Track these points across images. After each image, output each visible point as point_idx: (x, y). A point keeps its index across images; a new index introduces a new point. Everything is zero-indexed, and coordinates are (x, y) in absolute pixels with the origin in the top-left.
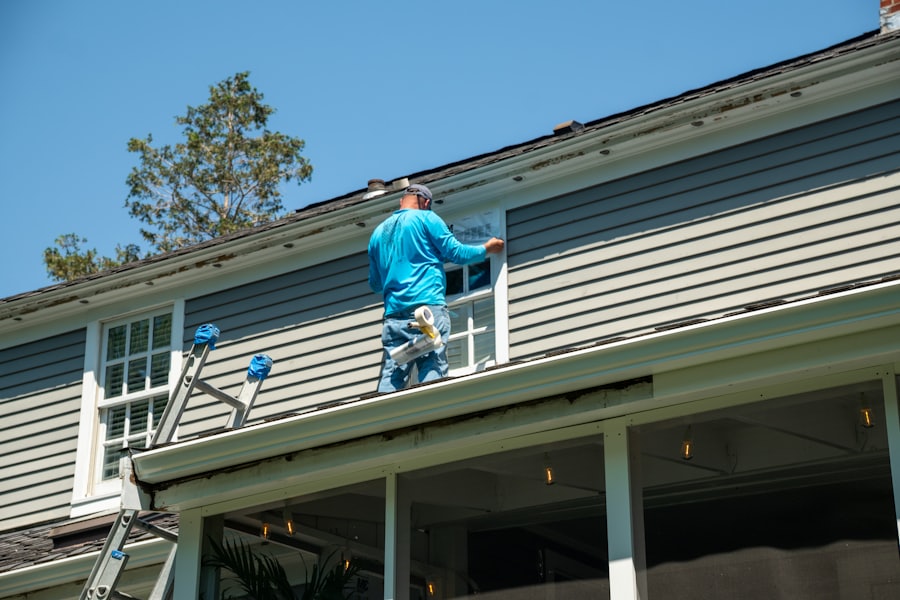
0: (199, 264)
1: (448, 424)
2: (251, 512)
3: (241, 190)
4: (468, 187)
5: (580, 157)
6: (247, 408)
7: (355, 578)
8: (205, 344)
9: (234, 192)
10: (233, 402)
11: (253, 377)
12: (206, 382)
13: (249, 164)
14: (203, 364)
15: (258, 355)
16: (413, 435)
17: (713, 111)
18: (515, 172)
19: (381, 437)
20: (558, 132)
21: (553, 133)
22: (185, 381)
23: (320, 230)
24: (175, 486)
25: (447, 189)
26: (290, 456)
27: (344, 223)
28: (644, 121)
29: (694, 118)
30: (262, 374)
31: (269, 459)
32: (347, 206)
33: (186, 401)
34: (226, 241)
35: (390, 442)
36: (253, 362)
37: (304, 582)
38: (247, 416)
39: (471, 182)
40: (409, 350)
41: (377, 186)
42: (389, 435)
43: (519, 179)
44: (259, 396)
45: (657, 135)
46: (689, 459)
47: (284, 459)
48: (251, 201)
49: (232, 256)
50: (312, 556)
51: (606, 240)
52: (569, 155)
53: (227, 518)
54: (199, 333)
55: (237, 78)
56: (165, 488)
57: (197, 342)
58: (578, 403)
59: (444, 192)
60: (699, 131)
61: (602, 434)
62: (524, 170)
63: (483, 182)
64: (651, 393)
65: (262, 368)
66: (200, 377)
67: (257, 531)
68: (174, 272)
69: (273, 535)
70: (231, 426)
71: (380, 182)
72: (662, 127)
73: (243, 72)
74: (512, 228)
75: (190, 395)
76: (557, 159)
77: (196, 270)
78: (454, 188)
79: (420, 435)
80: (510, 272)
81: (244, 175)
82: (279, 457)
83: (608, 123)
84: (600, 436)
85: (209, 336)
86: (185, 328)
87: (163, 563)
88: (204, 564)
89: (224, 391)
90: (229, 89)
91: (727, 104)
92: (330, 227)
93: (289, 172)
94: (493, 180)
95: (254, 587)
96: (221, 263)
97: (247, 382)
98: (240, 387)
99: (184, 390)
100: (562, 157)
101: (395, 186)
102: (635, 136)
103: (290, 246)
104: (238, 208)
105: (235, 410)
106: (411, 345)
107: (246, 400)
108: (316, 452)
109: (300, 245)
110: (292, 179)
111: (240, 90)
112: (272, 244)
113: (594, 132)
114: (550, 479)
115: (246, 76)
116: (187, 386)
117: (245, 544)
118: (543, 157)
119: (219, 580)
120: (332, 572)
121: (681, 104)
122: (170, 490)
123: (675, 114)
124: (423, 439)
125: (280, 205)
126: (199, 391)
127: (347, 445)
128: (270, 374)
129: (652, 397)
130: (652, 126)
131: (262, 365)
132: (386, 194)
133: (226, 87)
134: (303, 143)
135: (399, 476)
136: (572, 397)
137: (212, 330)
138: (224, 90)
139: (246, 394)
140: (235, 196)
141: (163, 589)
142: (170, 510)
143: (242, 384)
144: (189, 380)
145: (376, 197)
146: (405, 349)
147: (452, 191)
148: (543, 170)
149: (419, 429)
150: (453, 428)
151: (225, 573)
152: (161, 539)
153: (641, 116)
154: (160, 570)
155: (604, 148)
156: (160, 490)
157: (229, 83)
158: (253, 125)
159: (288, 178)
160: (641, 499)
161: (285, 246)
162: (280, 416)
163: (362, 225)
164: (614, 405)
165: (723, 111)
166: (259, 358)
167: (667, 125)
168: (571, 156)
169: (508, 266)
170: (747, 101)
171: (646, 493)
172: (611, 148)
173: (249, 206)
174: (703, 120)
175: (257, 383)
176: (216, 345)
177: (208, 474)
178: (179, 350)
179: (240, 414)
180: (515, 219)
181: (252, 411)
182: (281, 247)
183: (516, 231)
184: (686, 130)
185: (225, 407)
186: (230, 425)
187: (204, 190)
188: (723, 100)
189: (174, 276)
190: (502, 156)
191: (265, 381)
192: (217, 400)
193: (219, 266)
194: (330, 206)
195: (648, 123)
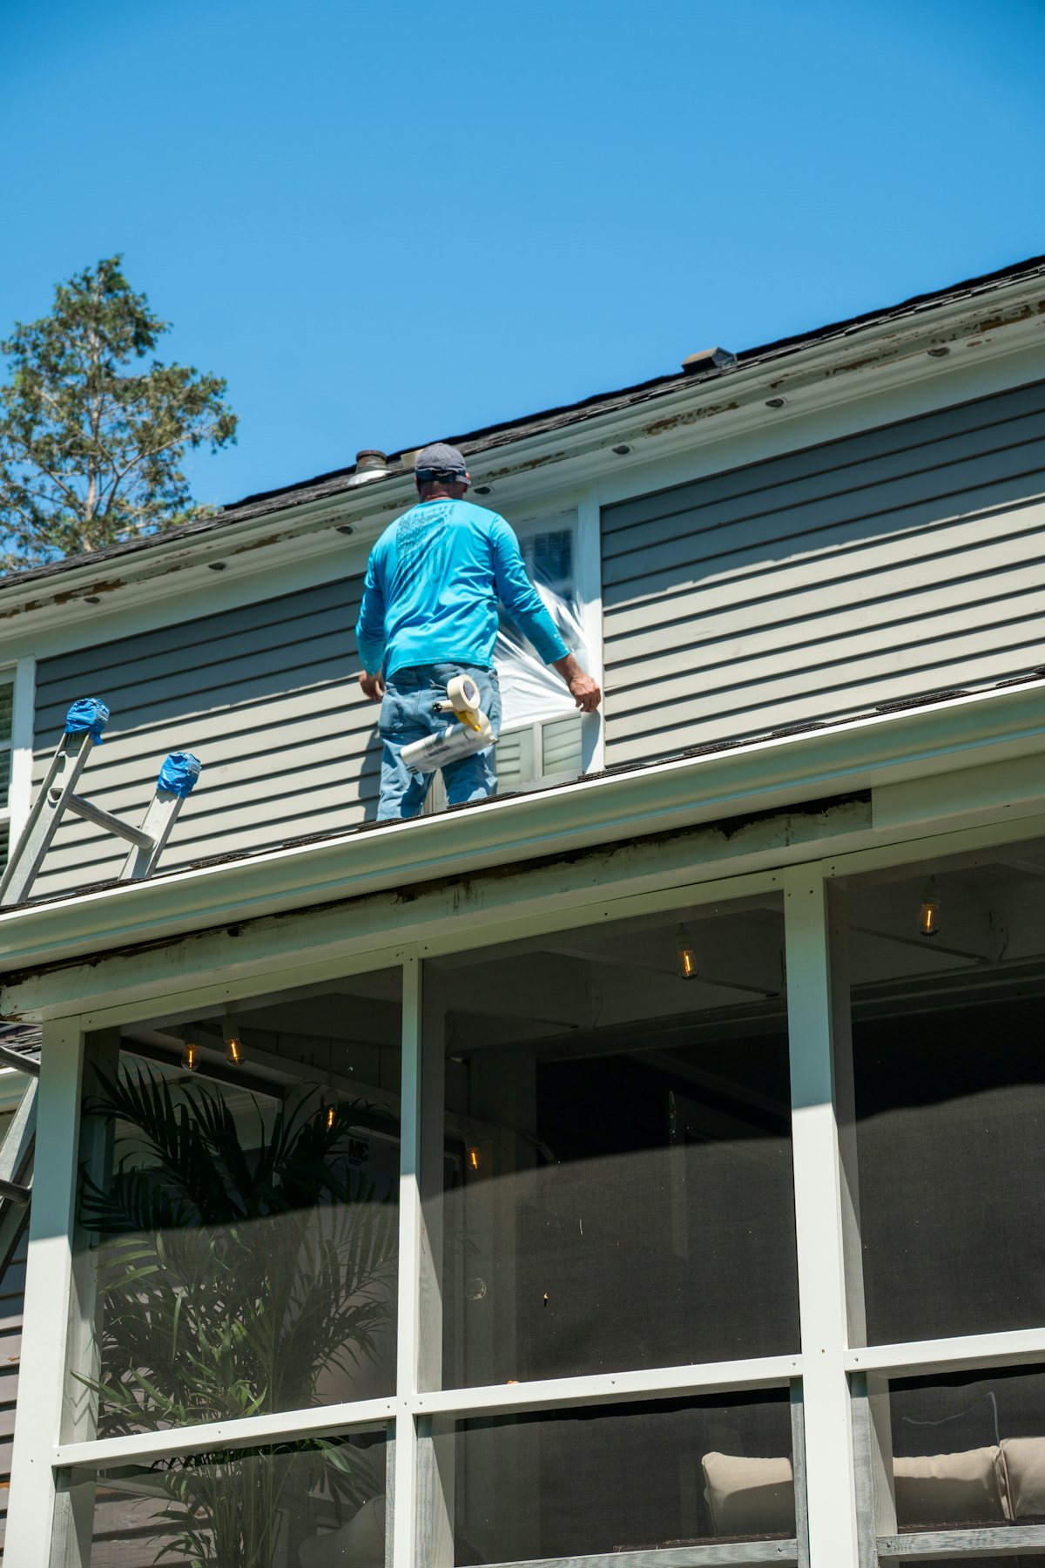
0: (61, 598)
1: (512, 873)
2: (165, 1025)
3: (114, 470)
4: (534, 464)
5: (732, 411)
6: (156, 844)
7: (344, 1138)
8: (84, 733)
9: (105, 473)
10: (134, 835)
11: (167, 791)
12: (89, 800)
13: (128, 423)
14: (81, 770)
15: (175, 754)
16: (450, 893)
17: (967, 329)
18: (617, 438)
19: (395, 896)
20: (692, 369)
21: (682, 370)
22: (49, 796)
23: (273, 539)
24: (35, 978)
25: (496, 469)
26: (235, 929)
27: (314, 528)
28: (846, 348)
29: (934, 341)
30: (182, 787)
31: (199, 933)
32: (320, 497)
33: (51, 833)
34: (108, 558)
35: (410, 904)
36: (166, 766)
37: (259, 1145)
38: (156, 859)
39: (540, 456)
40: (435, 748)
41: (372, 462)
42: (408, 893)
43: (623, 451)
44: (176, 827)
45: (867, 372)
46: (930, 934)
47: (225, 932)
48: (133, 487)
49: (118, 584)
50: (270, 1102)
51: (776, 559)
52: (712, 408)
53: (124, 1034)
54: (73, 714)
55: (101, 270)
56: (18, 982)
57: (70, 729)
58: (740, 838)
59: (491, 474)
60: (942, 365)
61: (781, 892)
62: (632, 435)
63: (561, 456)
64: (869, 820)
65: (182, 776)
66: (75, 792)
67: (177, 1058)
68: (16, 612)
69: (203, 1065)
70: (130, 877)
71: (378, 455)
72: (876, 359)
73: (111, 257)
74: (609, 537)
75: (58, 823)
76: (690, 415)
77: (54, 608)
78: (508, 466)
79: (462, 892)
80: (606, 614)
81: (119, 443)
82: (217, 929)
83: (781, 351)
84: (778, 895)
85: (91, 720)
86: (37, 709)
87: (13, 1112)
88: (87, 1111)
89: (119, 817)
90: (89, 288)
91: (993, 317)
92: (291, 534)
93: (196, 431)
94: (577, 452)
95: (174, 1152)
96: (98, 595)
97: (157, 801)
98: (144, 811)
99: (48, 813)
100: (699, 412)
101: (404, 462)
102: (828, 374)
103: (220, 567)
104: (111, 500)
105: (136, 848)
106: (439, 741)
107: (155, 832)
108: (280, 921)
109: (238, 565)
110: (202, 442)
111: (109, 290)
112: (190, 563)
113: (756, 368)
114: (689, 968)
115: (117, 264)
116: (53, 805)
117: (158, 1079)
118: (666, 412)
119: (112, 1142)
120: (307, 1126)
121: (910, 318)
122: (26, 984)
123: (899, 336)
124: (468, 899)
125: (185, 495)
126: (76, 816)
127: (335, 909)
128: (196, 787)
129: (871, 827)
130: (859, 357)
131: (183, 771)
132: (389, 476)
133: (84, 285)
134: (224, 383)
135: (424, 963)
136: (729, 827)
137: (96, 710)
138: (79, 292)
139: (154, 821)
140: (106, 480)
141: (14, 1155)
142: (27, 1019)
143: (146, 804)
144: (56, 795)
145: (371, 482)
146: (428, 747)
147: (505, 471)
148: (665, 435)
149: (462, 882)
150: (521, 880)
151: (124, 1128)
152: (10, 1070)
153: (840, 340)
154: (8, 1124)
155: (774, 396)
156: (9, 986)
157: (87, 280)
158: (131, 354)
159: (195, 441)
160: (847, 1005)
161: (211, 567)
162: (219, 859)
163: (347, 531)
164: (803, 841)
165: (983, 330)
166: (178, 760)
167: (885, 355)
168: (715, 409)
169: (604, 605)
170: (1026, 312)
171: (856, 995)
172: (786, 396)
173: (131, 497)
174: (948, 345)
175: (175, 802)
176: (103, 736)
177: (93, 959)
178: (26, 748)
179: (144, 855)
180: (616, 521)
181: (165, 852)
182: (204, 568)
183: (620, 543)
184: (917, 365)
185: (120, 845)
186: (128, 875)
187: (50, 469)
188: (985, 310)
189: (17, 618)
190: (588, 410)
191: (187, 800)
192: (106, 831)
193: (95, 601)
194: (289, 498)
195: (851, 351)
